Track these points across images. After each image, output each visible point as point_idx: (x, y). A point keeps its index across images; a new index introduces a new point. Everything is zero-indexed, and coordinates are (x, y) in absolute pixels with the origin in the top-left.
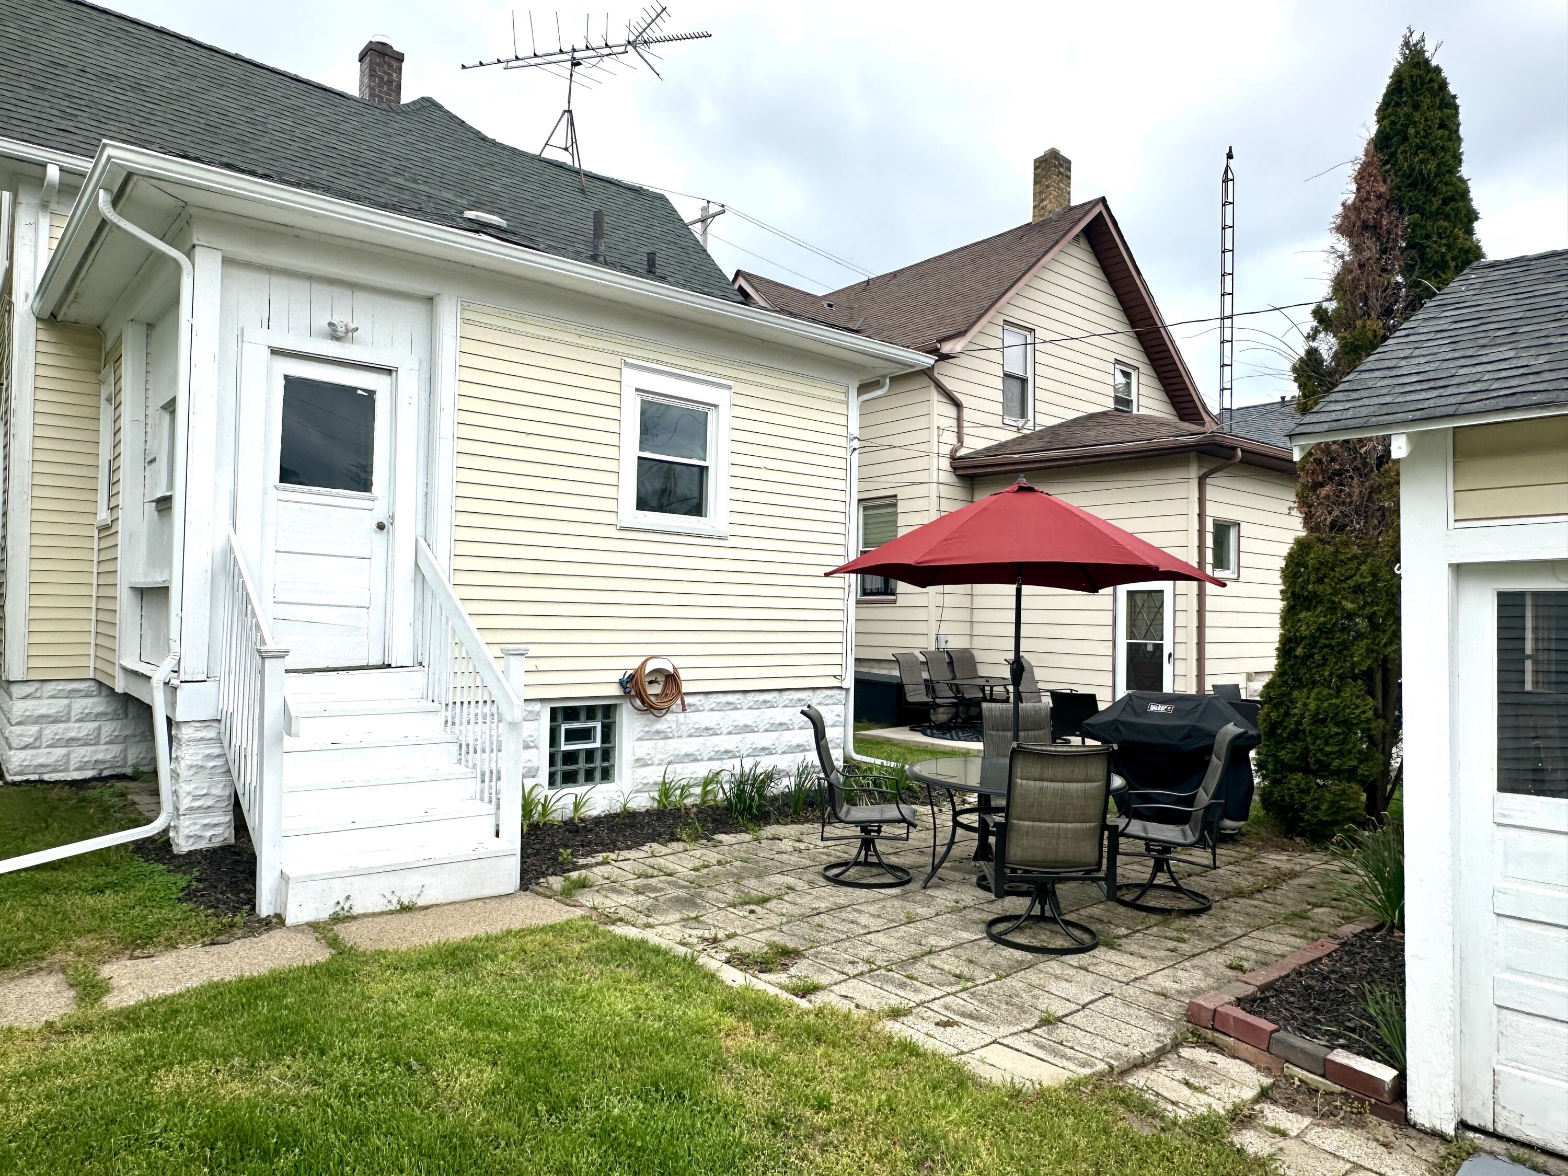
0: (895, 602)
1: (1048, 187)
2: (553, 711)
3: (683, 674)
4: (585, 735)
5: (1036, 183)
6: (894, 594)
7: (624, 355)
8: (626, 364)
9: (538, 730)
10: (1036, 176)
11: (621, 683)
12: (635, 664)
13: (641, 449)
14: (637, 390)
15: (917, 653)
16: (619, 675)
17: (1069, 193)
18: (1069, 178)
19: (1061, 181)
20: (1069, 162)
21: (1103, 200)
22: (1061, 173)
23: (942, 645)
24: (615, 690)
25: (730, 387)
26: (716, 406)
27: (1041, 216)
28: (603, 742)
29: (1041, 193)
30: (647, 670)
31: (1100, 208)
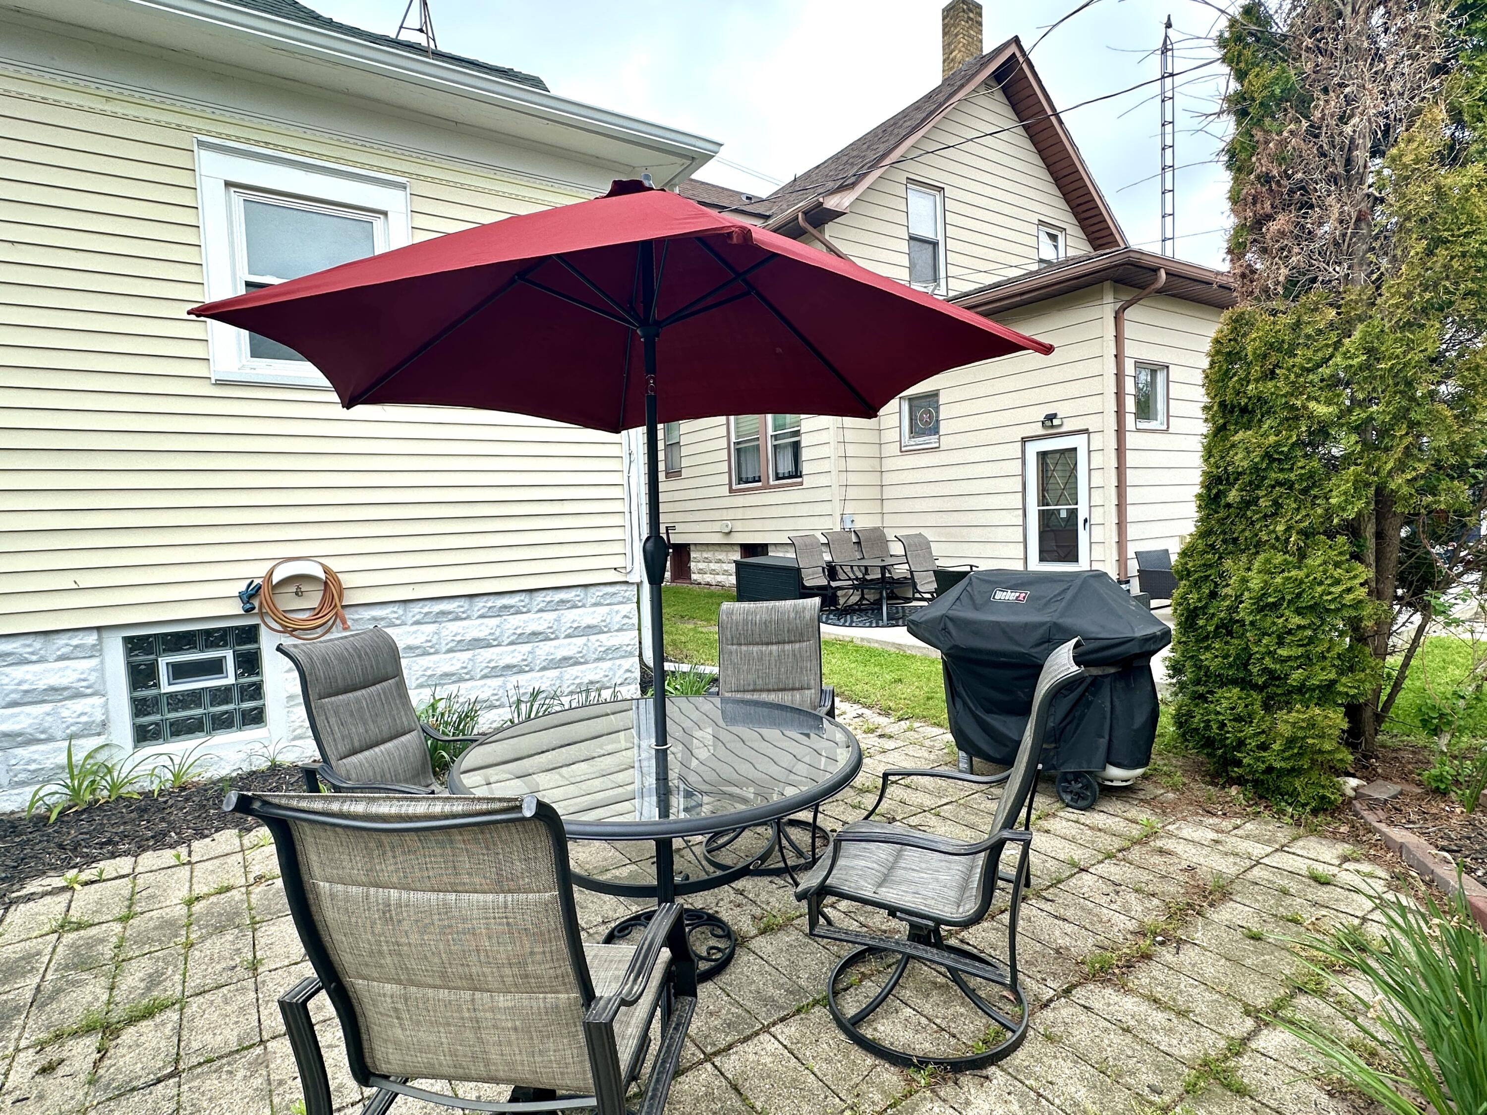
0: (801, 484)
1: (956, 35)
2: (133, 641)
3: (347, 581)
4: (215, 667)
5: (945, 34)
6: (801, 476)
7: (199, 131)
8: (201, 144)
10: (945, 26)
11: (241, 595)
12: (258, 571)
13: (250, 273)
14: (228, 184)
16: (242, 586)
17: (981, 41)
18: (980, 24)
19: (971, 28)
20: (979, 7)
21: (1016, 40)
22: (969, 18)
23: (848, 525)
24: (236, 608)
25: (403, 187)
26: (385, 214)
27: (951, 69)
28: (240, 675)
29: (949, 44)
30: (276, 579)
31: (1013, 49)
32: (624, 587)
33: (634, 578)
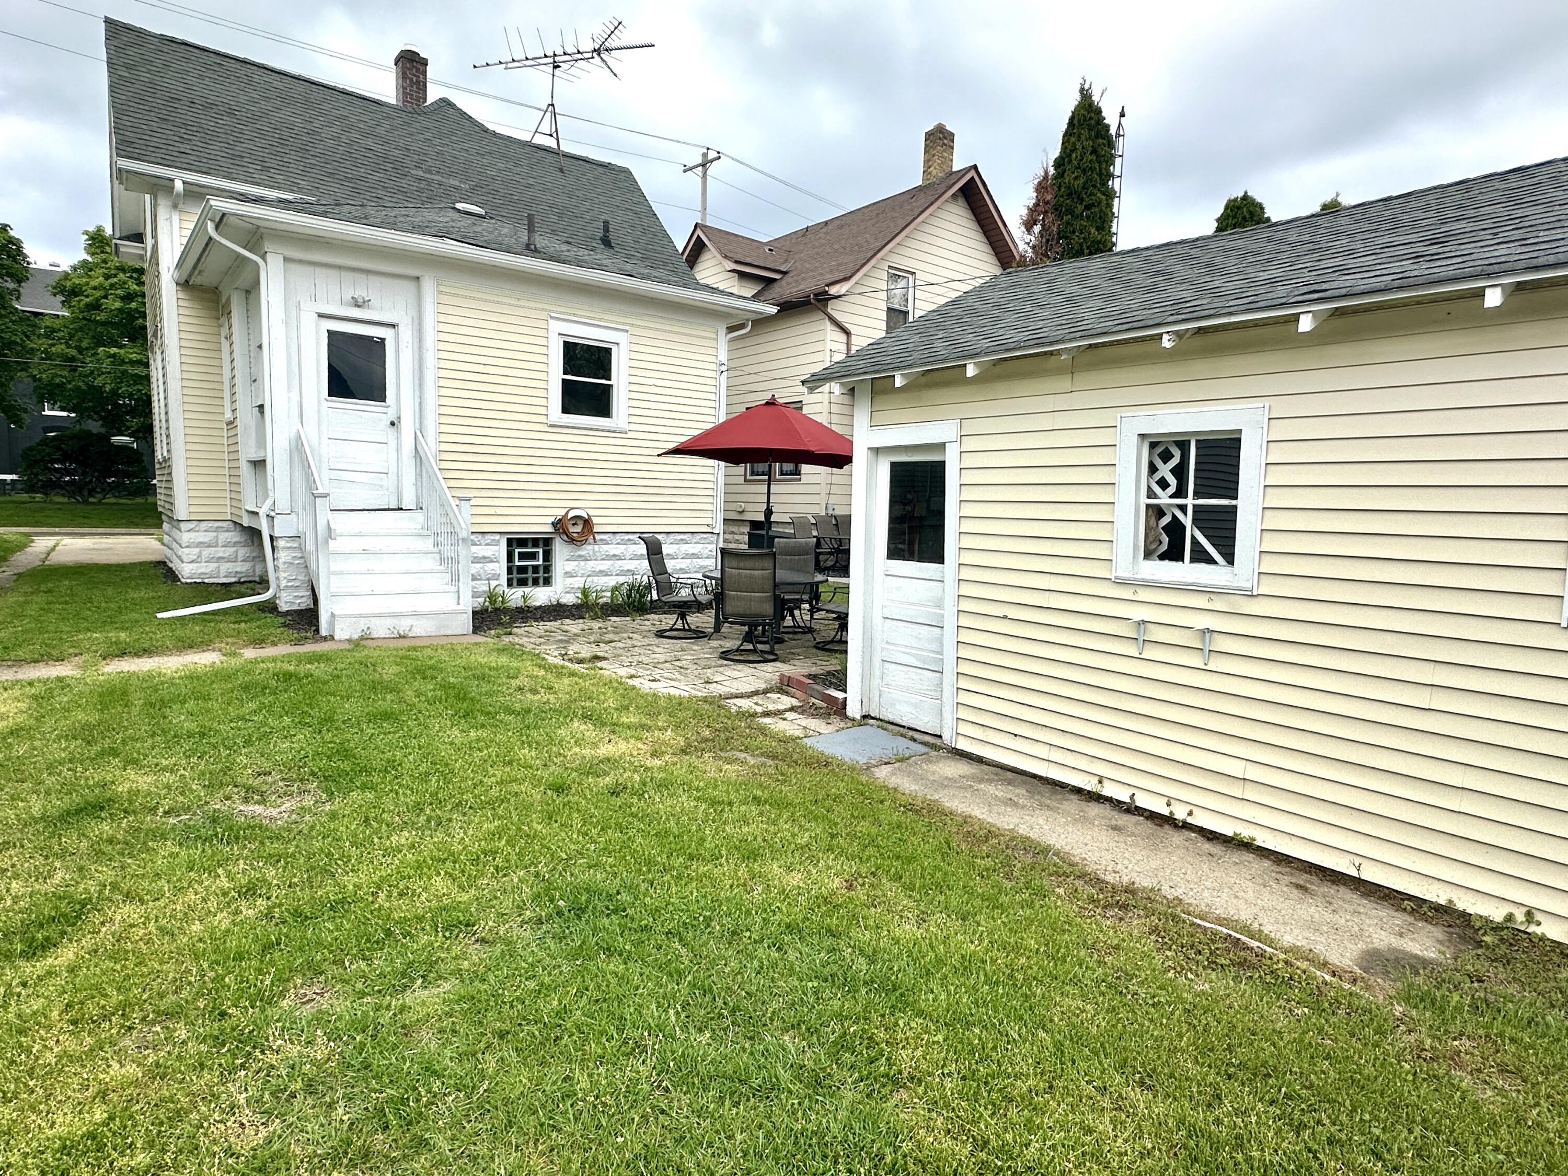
0: (800, 480)
1: (934, 155)
2: (510, 541)
3: (595, 520)
4: (533, 556)
5: (925, 152)
6: (799, 474)
7: (550, 311)
8: (552, 317)
9: (499, 551)
10: (926, 146)
11: (553, 523)
12: (562, 512)
13: (565, 373)
14: (560, 334)
15: (810, 517)
16: (552, 519)
17: (952, 161)
18: (953, 148)
19: (944, 151)
20: (953, 135)
21: (975, 167)
22: (944, 144)
23: (830, 512)
24: (550, 529)
25: (627, 331)
26: (618, 344)
27: (928, 179)
28: (544, 561)
29: (929, 161)
30: (569, 517)
31: (972, 173)
32: (710, 535)
33: (716, 531)
